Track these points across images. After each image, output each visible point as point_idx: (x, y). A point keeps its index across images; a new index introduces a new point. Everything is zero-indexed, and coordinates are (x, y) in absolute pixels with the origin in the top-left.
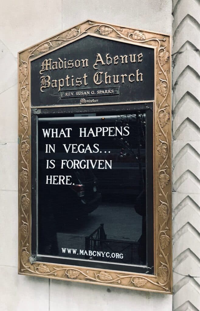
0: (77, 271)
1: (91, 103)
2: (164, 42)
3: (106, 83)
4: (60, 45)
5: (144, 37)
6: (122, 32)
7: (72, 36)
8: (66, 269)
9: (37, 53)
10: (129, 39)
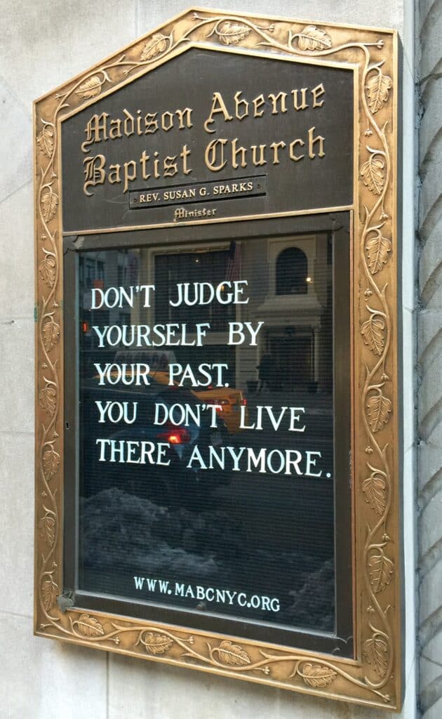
0: (167, 636)
1: (200, 218)
2: (380, 49)
3: (235, 165)
4: (127, 77)
5: (328, 40)
6: (272, 32)
7: (153, 52)
8: (141, 630)
9: (76, 99)
10: (291, 49)
